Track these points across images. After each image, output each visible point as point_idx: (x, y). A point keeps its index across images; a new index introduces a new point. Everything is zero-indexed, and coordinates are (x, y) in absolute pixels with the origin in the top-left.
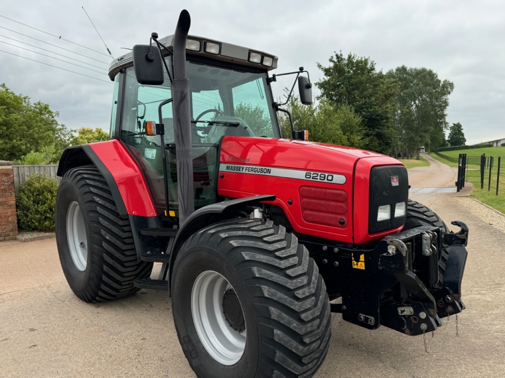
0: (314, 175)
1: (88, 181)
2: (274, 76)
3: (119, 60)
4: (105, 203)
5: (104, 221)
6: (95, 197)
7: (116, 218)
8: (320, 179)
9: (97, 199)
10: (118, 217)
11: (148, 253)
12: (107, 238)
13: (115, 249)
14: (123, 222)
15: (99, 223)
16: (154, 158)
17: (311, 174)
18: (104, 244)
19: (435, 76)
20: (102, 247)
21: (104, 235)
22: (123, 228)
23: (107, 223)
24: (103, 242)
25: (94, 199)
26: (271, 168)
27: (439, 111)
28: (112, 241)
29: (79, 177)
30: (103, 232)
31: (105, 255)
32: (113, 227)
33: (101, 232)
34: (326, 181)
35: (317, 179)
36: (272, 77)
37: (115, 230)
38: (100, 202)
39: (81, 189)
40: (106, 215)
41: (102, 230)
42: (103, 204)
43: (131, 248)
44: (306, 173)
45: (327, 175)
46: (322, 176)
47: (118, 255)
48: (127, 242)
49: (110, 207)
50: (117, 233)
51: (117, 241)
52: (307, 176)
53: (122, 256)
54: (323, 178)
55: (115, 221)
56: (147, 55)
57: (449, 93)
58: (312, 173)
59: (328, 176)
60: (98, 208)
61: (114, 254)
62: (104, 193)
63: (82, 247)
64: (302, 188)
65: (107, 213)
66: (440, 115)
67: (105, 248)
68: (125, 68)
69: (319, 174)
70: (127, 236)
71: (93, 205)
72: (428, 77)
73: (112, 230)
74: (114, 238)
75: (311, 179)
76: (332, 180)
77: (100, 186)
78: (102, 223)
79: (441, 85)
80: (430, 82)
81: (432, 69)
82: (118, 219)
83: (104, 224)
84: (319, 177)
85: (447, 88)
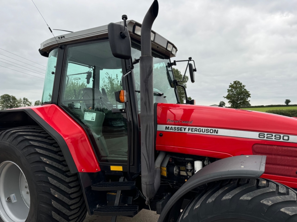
0: (268, 136)
1: (32, 143)
2: (175, 61)
3: (59, 38)
4: (52, 163)
5: (53, 180)
6: (42, 158)
7: (63, 176)
8: (275, 139)
9: (45, 160)
10: (64, 175)
11: (97, 206)
12: (56, 196)
13: (62, 205)
14: (69, 178)
15: (49, 183)
16: (94, 120)
17: (264, 134)
18: (53, 203)
19: (179, 72)
20: (51, 205)
21: (53, 194)
22: (69, 184)
23: (55, 182)
24: (53, 201)
25: (41, 159)
26: (219, 129)
27: (182, 91)
28: (61, 198)
29: (21, 138)
30: (52, 191)
31: (53, 213)
32: (61, 185)
33: (50, 191)
34: (281, 140)
35: (272, 139)
36: (173, 62)
37: (63, 187)
38: (48, 163)
39: (25, 151)
40: (54, 174)
41: (51, 189)
42: (50, 164)
43: (76, 202)
44: (259, 134)
45: (282, 135)
46: (277, 136)
47: (64, 210)
48: (73, 197)
49: (57, 166)
50: (65, 190)
51: (65, 198)
52: (260, 136)
53: (68, 211)
54: (279, 138)
55: (62, 179)
56: (121, 33)
57: (186, 82)
58: (266, 134)
59: (283, 137)
60: (47, 168)
61: (62, 211)
62: (50, 153)
63: (8, 202)
64: (255, 146)
65: (55, 172)
66: (182, 93)
67: (54, 206)
68: (65, 45)
69: (274, 135)
70: (73, 192)
71: (41, 165)
72: (176, 73)
73: (61, 188)
74: (62, 195)
75: (265, 139)
76: (288, 139)
77: (45, 147)
78: (51, 182)
79: (182, 77)
80: (177, 75)
81: (178, 69)
82: (65, 177)
83: (53, 183)
84: (273, 137)
85: (185, 79)
